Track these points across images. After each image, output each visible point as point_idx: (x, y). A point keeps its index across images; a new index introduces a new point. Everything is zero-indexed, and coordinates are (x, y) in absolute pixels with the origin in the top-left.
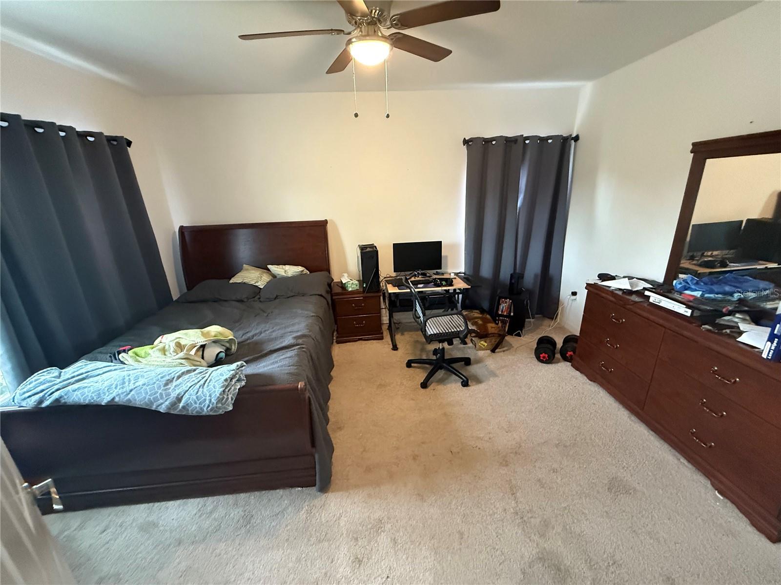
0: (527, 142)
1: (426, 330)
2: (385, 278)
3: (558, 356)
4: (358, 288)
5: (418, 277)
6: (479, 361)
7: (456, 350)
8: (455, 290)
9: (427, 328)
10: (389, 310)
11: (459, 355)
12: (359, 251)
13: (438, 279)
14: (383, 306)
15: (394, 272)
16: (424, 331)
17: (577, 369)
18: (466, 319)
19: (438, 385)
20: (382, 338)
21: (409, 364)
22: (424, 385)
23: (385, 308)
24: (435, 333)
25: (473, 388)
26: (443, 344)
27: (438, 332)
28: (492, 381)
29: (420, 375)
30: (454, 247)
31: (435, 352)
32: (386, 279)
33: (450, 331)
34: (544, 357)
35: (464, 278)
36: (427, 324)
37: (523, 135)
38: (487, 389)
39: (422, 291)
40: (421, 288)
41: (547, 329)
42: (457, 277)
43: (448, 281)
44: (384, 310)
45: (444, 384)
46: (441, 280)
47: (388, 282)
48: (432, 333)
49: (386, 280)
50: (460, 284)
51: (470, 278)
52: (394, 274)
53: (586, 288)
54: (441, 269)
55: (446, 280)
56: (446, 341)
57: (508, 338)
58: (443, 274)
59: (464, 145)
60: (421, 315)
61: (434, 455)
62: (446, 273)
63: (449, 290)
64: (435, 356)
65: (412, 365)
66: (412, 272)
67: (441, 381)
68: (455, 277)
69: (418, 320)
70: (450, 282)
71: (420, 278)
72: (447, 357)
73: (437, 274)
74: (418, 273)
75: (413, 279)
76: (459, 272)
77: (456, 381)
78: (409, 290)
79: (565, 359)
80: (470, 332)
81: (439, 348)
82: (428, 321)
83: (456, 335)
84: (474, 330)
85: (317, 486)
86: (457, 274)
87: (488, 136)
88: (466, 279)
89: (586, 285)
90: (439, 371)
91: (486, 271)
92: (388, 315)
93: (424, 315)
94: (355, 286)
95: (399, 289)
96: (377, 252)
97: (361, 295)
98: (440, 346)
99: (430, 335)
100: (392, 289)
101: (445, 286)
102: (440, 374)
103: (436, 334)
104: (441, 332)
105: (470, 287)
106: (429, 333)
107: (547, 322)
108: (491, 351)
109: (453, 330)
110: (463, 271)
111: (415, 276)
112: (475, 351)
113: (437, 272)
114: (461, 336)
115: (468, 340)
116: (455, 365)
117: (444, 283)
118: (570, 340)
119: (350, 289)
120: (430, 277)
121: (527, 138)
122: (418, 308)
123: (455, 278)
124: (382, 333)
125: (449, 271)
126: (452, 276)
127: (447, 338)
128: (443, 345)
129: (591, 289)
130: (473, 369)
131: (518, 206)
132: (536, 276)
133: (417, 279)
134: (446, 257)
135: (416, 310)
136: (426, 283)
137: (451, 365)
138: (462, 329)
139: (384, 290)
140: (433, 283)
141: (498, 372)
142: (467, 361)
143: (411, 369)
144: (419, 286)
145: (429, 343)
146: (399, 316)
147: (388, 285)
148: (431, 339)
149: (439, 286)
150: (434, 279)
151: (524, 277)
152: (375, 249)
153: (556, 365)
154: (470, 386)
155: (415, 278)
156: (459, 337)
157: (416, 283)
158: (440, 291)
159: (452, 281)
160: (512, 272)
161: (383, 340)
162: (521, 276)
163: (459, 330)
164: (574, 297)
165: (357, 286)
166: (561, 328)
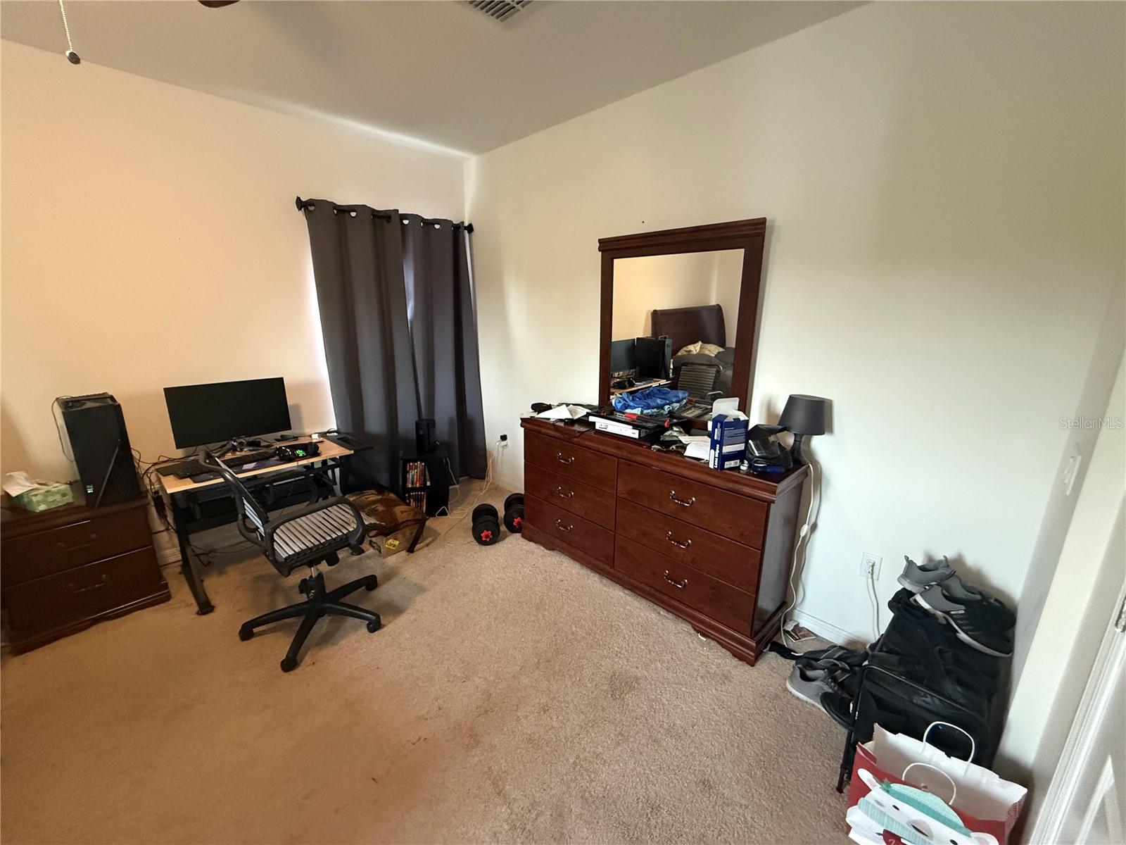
0: (406, 222)
1: (274, 549)
2: (155, 464)
3: (503, 528)
4: (69, 499)
5: (241, 450)
6: (390, 575)
7: (348, 569)
8: (324, 462)
9: (276, 546)
10: (177, 532)
11: (354, 576)
12: (58, 411)
13: (286, 447)
14: (158, 525)
15: (177, 448)
16: (271, 554)
17: (530, 540)
18: (357, 509)
19: (321, 650)
20: (167, 598)
21: (247, 633)
22: (290, 664)
23: (167, 529)
24: (297, 550)
25: (393, 627)
26: (319, 566)
27: (303, 547)
28: (420, 602)
29: (277, 644)
30: (309, 388)
31: (304, 586)
32: (157, 467)
33: (328, 538)
34: (487, 536)
35: (339, 439)
36: (276, 537)
37: (398, 210)
38: (415, 620)
39: (255, 476)
40: (251, 471)
41: (479, 495)
42: (325, 440)
43: (309, 448)
44: (165, 533)
45: (332, 644)
46: (294, 448)
47: (165, 472)
48: (291, 553)
49: (157, 470)
50: (332, 451)
51: (350, 437)
52: (179, 454)
53: (522, 426)
54: (290, 429)
55: (304, 447)
56: (322, 560)
57: (432, 523)
58: (296, 438)
59: (300, 209)
60: (258, 523)
62: (303, 436)
63: (312, 463)
64: (304, 595)
65: (255, 630)
66: (226, 442)
67: (327, 639)
68: (321, 439)
69: (254, 535)
70: (312, 450)
71: (246, 452)
72: (330, 587)
73: (283, 438)
74: (241, 444)
75: (229, 456)
76: (326, 430)
77: (355, 628)
78: (221, 480)
79: (513, 530)
80: (367, 529)
81: (311, 577)
82: (278, 531)
83: (343, 542)
84: (376, 523)
86: (323, 435)
87: (343, 200)
88: (342, 440)
89: (520, 421)
90: (320, 620)
91: (375, 422)
92: (176, 541)
93: (265, 521)
94: (58, 497)
95: (195, 482)
96: (117, 409)
97: (87, 514)
98: (313, 572)
99: (286, 559)
100: (174, 486)
101: (303, 458)
102: (323, 625)
103: (298, 553)
104: (310, 545)
105: (352, 452)
106: (285, 556)
107: (476, 484)
108: (408, 551)
109: (334, 536)
110: (335, 428)
111: (234, 449)
112: (381, 560)
113: (282, 436)
114: (353, 541)
115: (365, 546)
116: (347, 599)
117: (300, 453)
118: (513, 502)
119: (42, 507)
120: (268, 447)
121: (405, 216)
122: (249, 511)
123: (322, 442)
124: (166, 586)
125: (307, 431)
126: (315, 438)
127: (326, 552)
128: (317, 570)
129: (528, 426)
130: (385, 592)
131: (409, 318)
132: (451, 421)
133: (238, 454)
134: (297, 407)
135: (246, 517)
136: (262, 460)
137: (342, 600)
138: (351, 529)
139: (156, 492)
140: (277, 458)
141: (425, 583)
142: (371, 583)
143: (253, 639)
144: (246, 467)
145: (289, 575)
146: (203, 540)
147: (164, 479)
148: (289, 565)
149: (290, 460)
150: (277, 449)
151: (436, 425)
152: (111, 402)
153: (504, 542)
154: (384, 626)
155: (233, 454)
156: (349, 545)
157: (236, 464)
158: (296, 468)
159: (318, 448)
160: (417, 419)
161: (171, 602)
162: (431, 423)
163: (345, 532)
164: (504, 443)
165: (64, 495)
166: (497, 489)
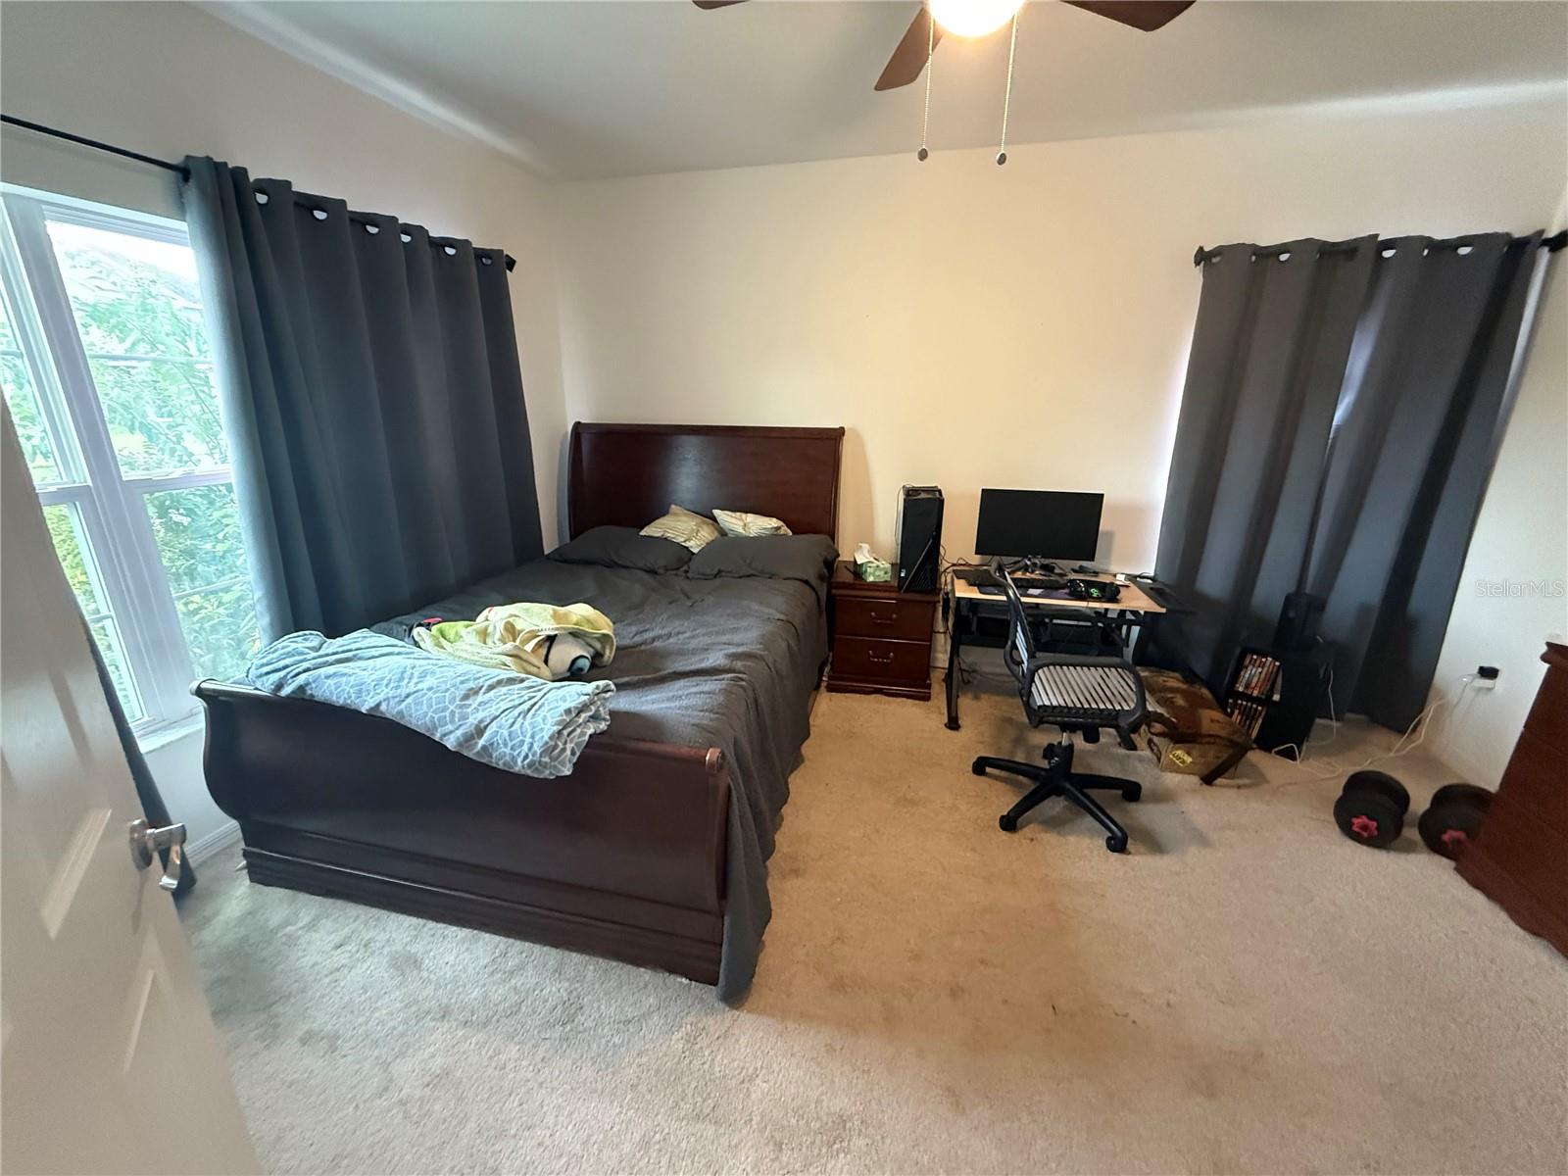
0: (1388, 254)
1: (1031, 691)
2: (954, 565)
3: (1412, 833)
4: (887, 577)
5: (1032, 572)
6: (1163, 797)
7: (1102, 756)
8: (1122, 613)
9: (1034, 689)
10: (952, 638)
11: (1110, 771)
12: (902, 497)
13: (1082, 581)
14: (940, 626)
15: (976, 553)
16: (1026, 695)
17: (1476, 884)
18: (1142, 686)
19: (1046, 832)
20: (926, 698)
21: (980, 767)
22: (1009, 823)
23: (945, 633)
24: (1055, 703)
25: (1138, 862)
26: (1073, 735)
27: (1063, 704)
28: (1194, 854)
29: (1005, 799)
30: (1135, 513)
31: (1049, 751)
32: (955, 568)
33: (1094, 706)
34: (1365, 828)
35: (1151, 589)
36: (1036, 679)
37: (1377, 235)
38: (1177, 874)
39: (1037, 604)
40: (1034, 598)
41: (1382, 755)
42: (1132, 585)
43: (1107, 589)
44: (942, 635)
45: (1059, 833)
46: (1089, 584)
47: (959, 575)
48: (1047, 703)
49: (954, 571)
50: (1138, 601)
51: (1168, 590)
52: (975, 560)
53: (1544, 658)
54: (1093, 560)
55: (1102, 587)
56: (1080, 729)
57: (1256, 757)
58: (1096, 573)
59: (1197, 263)
60: (1024, 655)
61: (1006, 1002)
62: (1105, 573)
63: (1107, 610)
64: (1046, 762)
65: (988, 770)
66: (1020, 559)
67: (1054, 824)
68: (1127, 583)
69: (1016, 667)
70: (1111, 593)
71: (1037, 575)
72: (1077, 769)
73: (1081, 570)
74: (1035, 564)
75: (1019, 575)
76: (1138, 573)
77: (1091, 833)
78: (1004, 598)
79: (1436, 846)
80: (1148, 718)
81: (1060, 743)
82: (1040, 671)
83: (1111, 718)
84: (1162, 714)
85: (719, 984)
86: (1132, 578)
87: (1267, 239)
88: (1156, 591)
89: (1545, 649)
90: (1053, 798)
91: (1215, 577)
92: (949, 648)
93: (1031, 656)
94: (882, 573)
95: (981, 592)
96: (941, 502)
97: (894, 595)
98: (1065, 739)
99: (1040, 707)
100: (964, 591)
101: (1098, 599)
102: (1054, 806)
103: (1055, 707)
104: (1070, 705)
105: (1164, 610)
106: (1039, 703)
107: (1381, 736)
108: (1202, 779)
109: (1102, 706)
110: (1152, 574)
111: (1026, 569)
112: (1156, 771)
113: (1081, 567)
114: (1124, 723)
115: (1139, 739)
116: (1096, 794)
117: (1095, 592)
118: (1456, 798)
119: (871, 579)
120: (1061, 575)
121: (1389, 244)
122: (1021, 641)
123: (1127, 586)
124: (929, 687)
125: (1113, 569)
126: (1121, 579)
127: (1087, 722)
128: (1070, 739)
129: (1558, 659)
130: (1144, 814)
131: (1334, 423)
132: (1364, 610)
133: (1028, 575)
134: (1110, 535)
135: (1015, 647)
136: (1050, 588)
137: (1086, 791)
138: (1126, 708)
139: (947, 594)
140: (1067, 591)
141: (1214, 836)
142: (1132, 792)
143: (982, 778)
144: (1031, 591)
145: (1036, 727)
146: (972, 656)
147: (956, 581)
148: (1041, 717)
149: (1081, 598)
150: (1071, 581)
151: (1327, 609)
152: (938, 496)
153: (1403, 856)
154: (1129, 853)
155: (1023, 574)
156: (1117, 727)
157: (1023, 585)
158: (1083, 609)
159: (1119, 592)
160: (1292, 588)
161: (929, 703)
162: (1318, 605)
163: (1118, 708)
164: (1487, 683)
165: (886, 573)
166: (1427, 762)
